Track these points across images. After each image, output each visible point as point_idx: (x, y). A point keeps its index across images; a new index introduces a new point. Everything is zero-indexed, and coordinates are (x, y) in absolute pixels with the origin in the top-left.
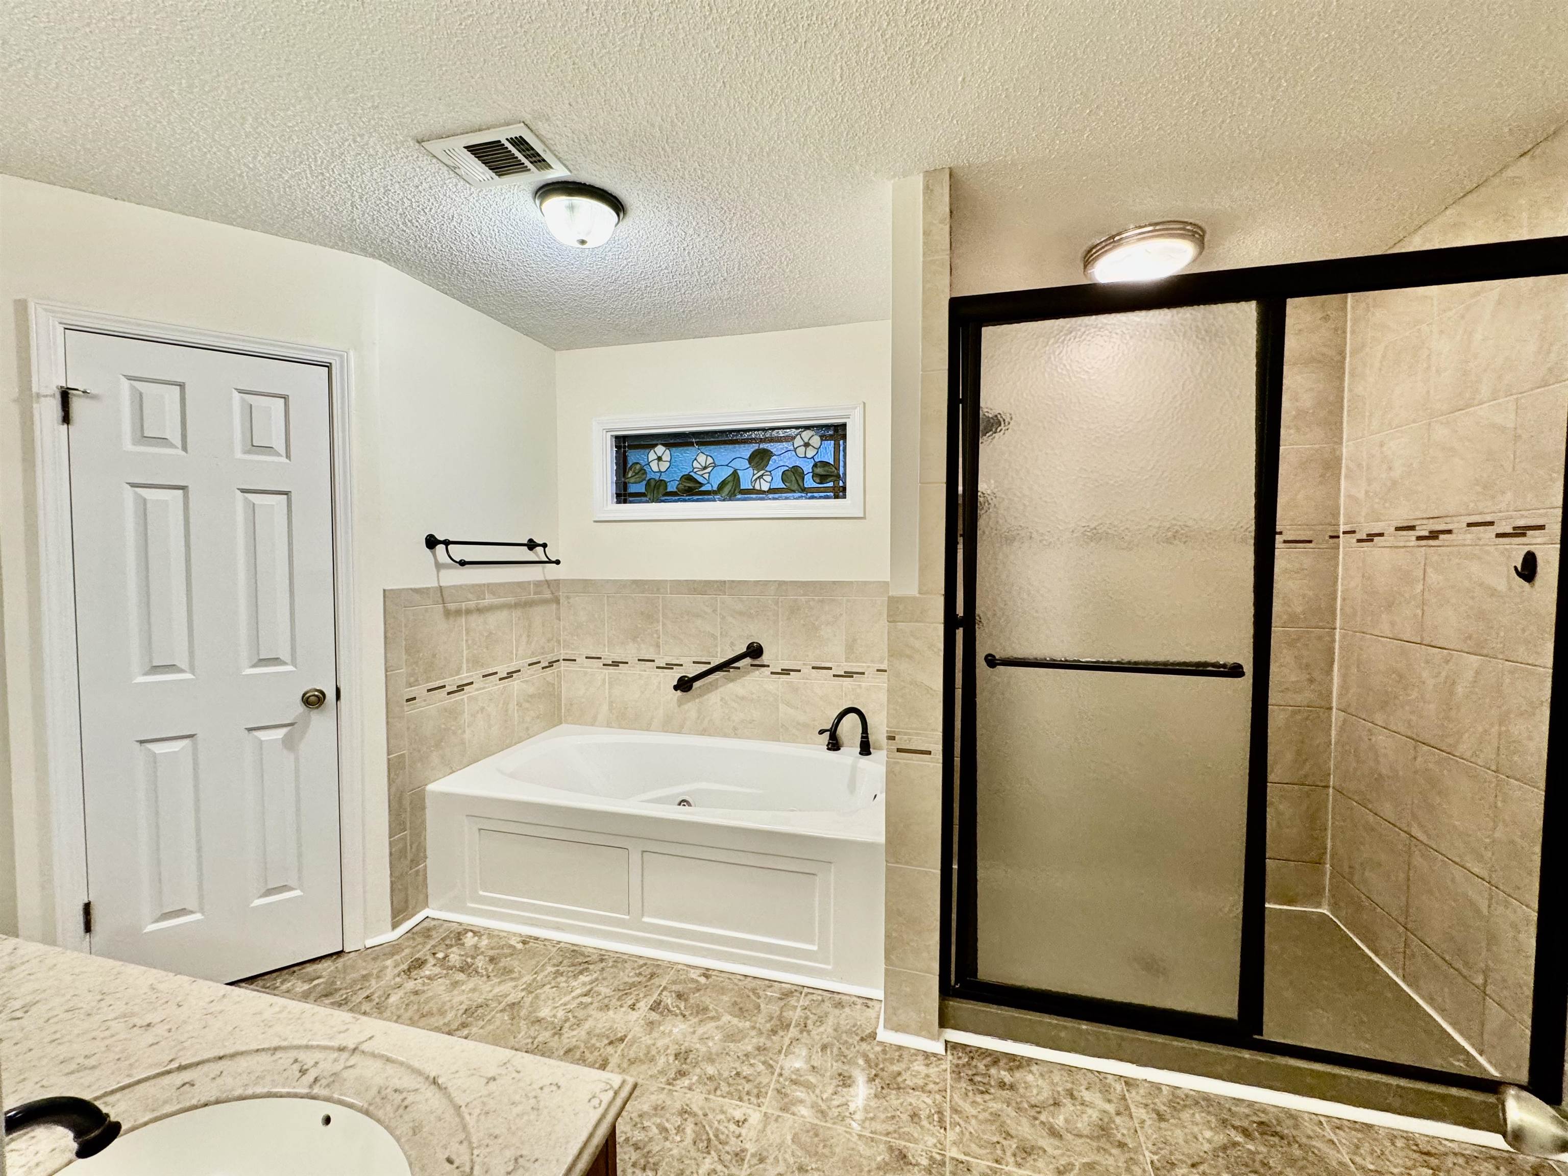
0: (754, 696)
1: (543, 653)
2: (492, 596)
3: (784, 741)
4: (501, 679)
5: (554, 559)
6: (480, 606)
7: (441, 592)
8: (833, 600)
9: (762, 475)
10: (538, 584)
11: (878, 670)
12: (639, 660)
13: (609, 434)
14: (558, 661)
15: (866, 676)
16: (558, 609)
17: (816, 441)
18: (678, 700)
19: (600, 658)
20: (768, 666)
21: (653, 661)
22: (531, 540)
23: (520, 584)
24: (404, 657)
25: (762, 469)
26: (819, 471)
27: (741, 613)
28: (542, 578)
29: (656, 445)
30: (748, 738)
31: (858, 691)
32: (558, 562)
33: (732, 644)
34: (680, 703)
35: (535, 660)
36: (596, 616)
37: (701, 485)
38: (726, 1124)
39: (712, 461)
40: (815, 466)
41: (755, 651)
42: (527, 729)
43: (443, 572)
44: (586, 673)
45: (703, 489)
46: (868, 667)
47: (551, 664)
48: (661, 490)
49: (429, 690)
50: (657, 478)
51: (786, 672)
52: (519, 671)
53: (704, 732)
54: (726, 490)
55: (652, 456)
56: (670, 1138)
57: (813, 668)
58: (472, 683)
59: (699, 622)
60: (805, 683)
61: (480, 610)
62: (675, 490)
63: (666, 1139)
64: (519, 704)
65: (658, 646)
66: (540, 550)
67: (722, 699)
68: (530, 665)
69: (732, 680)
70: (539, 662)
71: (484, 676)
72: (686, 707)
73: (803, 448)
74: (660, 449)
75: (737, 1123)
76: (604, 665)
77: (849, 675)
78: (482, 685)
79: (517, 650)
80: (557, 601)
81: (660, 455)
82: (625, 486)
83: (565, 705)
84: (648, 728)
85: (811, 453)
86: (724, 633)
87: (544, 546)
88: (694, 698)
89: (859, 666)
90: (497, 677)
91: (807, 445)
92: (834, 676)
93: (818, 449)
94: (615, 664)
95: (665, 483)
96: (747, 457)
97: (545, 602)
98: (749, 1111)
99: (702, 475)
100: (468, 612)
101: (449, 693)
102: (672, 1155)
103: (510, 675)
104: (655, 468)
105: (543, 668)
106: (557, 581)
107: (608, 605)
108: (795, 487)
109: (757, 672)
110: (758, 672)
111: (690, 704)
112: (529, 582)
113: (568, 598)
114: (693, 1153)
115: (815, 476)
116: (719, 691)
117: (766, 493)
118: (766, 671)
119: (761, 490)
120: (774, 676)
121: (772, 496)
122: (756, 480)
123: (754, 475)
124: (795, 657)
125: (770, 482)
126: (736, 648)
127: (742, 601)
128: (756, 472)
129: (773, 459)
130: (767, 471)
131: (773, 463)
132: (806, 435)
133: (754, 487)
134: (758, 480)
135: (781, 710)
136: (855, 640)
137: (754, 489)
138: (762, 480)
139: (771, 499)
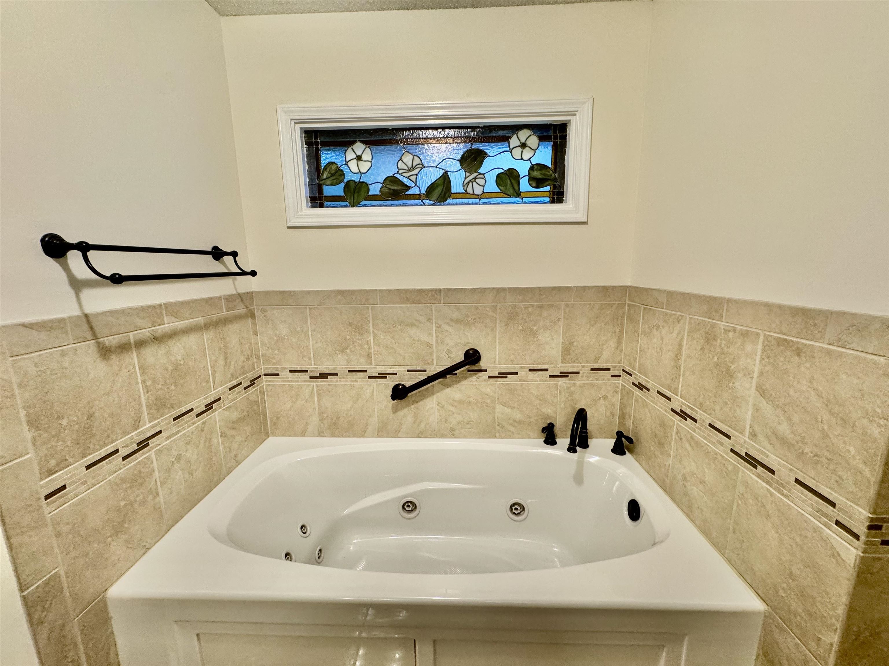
0: (471, 399)
1: (243, 373)
2: (173, 319)
3: (501, 437)
4: (198, 416)
5: (248, 270)
6: (158, 334)
7: (88, 322)
8: (553, 306)
9: (475, 178)
10: (229, 299)
11: (592, 370)
12: (349, 371)
13: (298, 126)
14: (260, 377)
15: (580, 375)
16: (254, 324)
17: (533, 141)
18: (393, 407)
19: (306, 371)
20: (486, 371)
21: (365, 371)
22: (216, 248)
23: (209, 301)
24: (28, 434)
25: (475, 171)
26: (536, 174)
27: (457, 321)
28: (234, 292)
29: (353, 143)
30: (465, 437)
31: (572, 389)
32: (253, 273)
33: (449, 352)
34: (395, 410)
35: (235, 383)
36: (298, 329)
37: (408, 188)
39: (419, 162)
40: (532, 168)
41: (473, 358)
42: (236, 456)
43: (86, 294)
44: (291, 387)
45: (409, 192)
46: (583, 367)
47: (253, 382)
48: (363, 194)
49: (88, 467)
50: (357, 180)
51: (503, 375)
52: (220, 399)
53: (420, 435)
54: (437, 193)
55: (350, 155)
57: (530, 370)
58: (160, 432)
59: (413, 331)
60: (522, 385)
61: (158, 339)
62: (378, 193)
64: (224, 435)
65: (369, 356)
66: (228, 260)
67: (438, 404)
68: (230, 389)
69: (448, 386)
70: (241, 383)
71: (175, 419)
72: (401, 413)
73: (519, 150)
74: (359, 147)
76: (311, 378)
77: (564, 375)
78: (174, 430)
79: (214, 377)
80: (252, 315)
81: (359, 153)
82: (320, 189)
83: (271, 419)
84: (362, 435)
85: (527, 154)
86: (440, 341)
87: (234, 254)
88: (408, 405)
89: (573, 367)
90: (193, 414)
91: (523, 146)
92: (550, 376)
93: (535, 150)
94: (324, 376)
95: (367, 185)
96: (459, 157)
97: (239, 317)
99: (408, 178)
100: (140, 344)
101: (124, 458)
103: (209, 407)
104: (354, 169)
105: (245, 389)
106: (250, 294)
107: (311, 318)
108: (511, 191)
110: (474, 378)
111: (406, 410)
112: (220, 298)
113: (264, 311)
115: (532, 179)
116: (435, 396)
117: (479, 197)
118: (484, 376)
119: (474, 194)
120: (491, 380)
121: (485, 200)
122: (468, 183)
123: (466, 178)
124: (512, 361)
125: (483, 186)
126: (452, 355)
127: (458, 309)
128: (468, 174)
129: (487, 161)
130: (480, 174)
131: (487, 165)
132: (523, 134)
133: (466, 190)
134: (471, 184)
135: (497, 410)
136: (571, 343)
137: (466, 192)
138: (474, 183)
139: (484, 203)
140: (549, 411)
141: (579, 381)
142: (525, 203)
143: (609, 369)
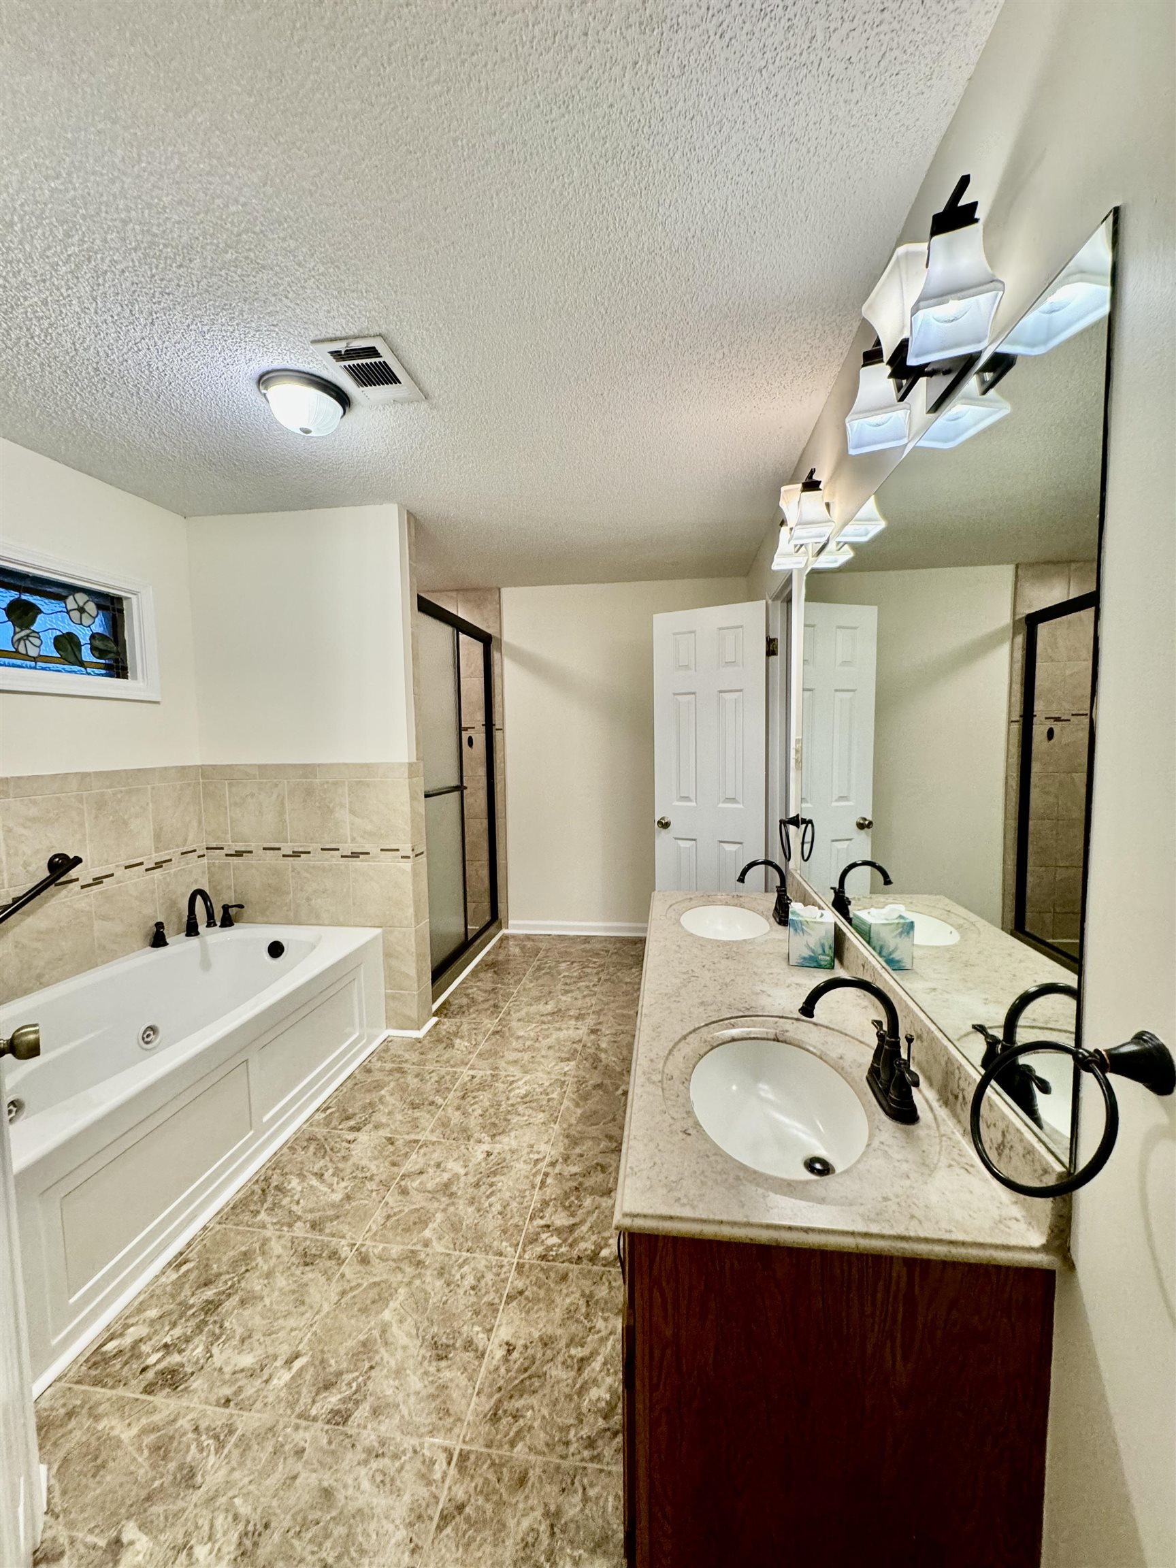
0: (63, 924)
3: (103, 963)
8: (139, 790)
9: (28, 636)
11: (182, 854)
15: (173, 862)
17: (91, 607)
20: (77, 880)
25: (28, 628)
26: (97, 643)
27: (36, 820)
30: (58, 980)
31: (168, 879)
33: (27, 866)
38: (512, 1363)
40: (92, 637)
41: (61, 866)
46: (174, 852)
51: (98, 881)
56: (529, 1423)
57: (126, 867)
60: (119, 889)
63: (530, 1428)
69: (30, 914)
73: (84, 615)
75: (509, 1352)
77: (159, 865)
85: (86, 620)
86: (12, 851)
89: (166, 854)
91: (81, 610)
92: (146, 870)
93: (94, 618)
98: (497, 1341)
102: (550, 1414)
108: (72, 658)
109: (64, 892)
114: (547, 1390)
115: (93, 649)
116: (10, 934)
117: (34, 659)
118: (75, 887)
119: (27, 655)
120: (85, 889)
121: (44, 665)
122: (19, 640)
123: (15, 633)
124: (107, 861)
125: (39, 647)
126: (31, 869)
127: (34, 803)
128: (18, 629)
129: (40, 617)
130: (34, 632)
131: (39, 624)
132: (81, 598)
133: (17, 649)
134: (22, 642)
135: (96, 928)
136: (161, 829)
137: (17, 651)
138: (27, 642)
139: (43, 669)
140: (148, 911)
141: (172, 869)
142: (89, 674)
143: (195, 851)
